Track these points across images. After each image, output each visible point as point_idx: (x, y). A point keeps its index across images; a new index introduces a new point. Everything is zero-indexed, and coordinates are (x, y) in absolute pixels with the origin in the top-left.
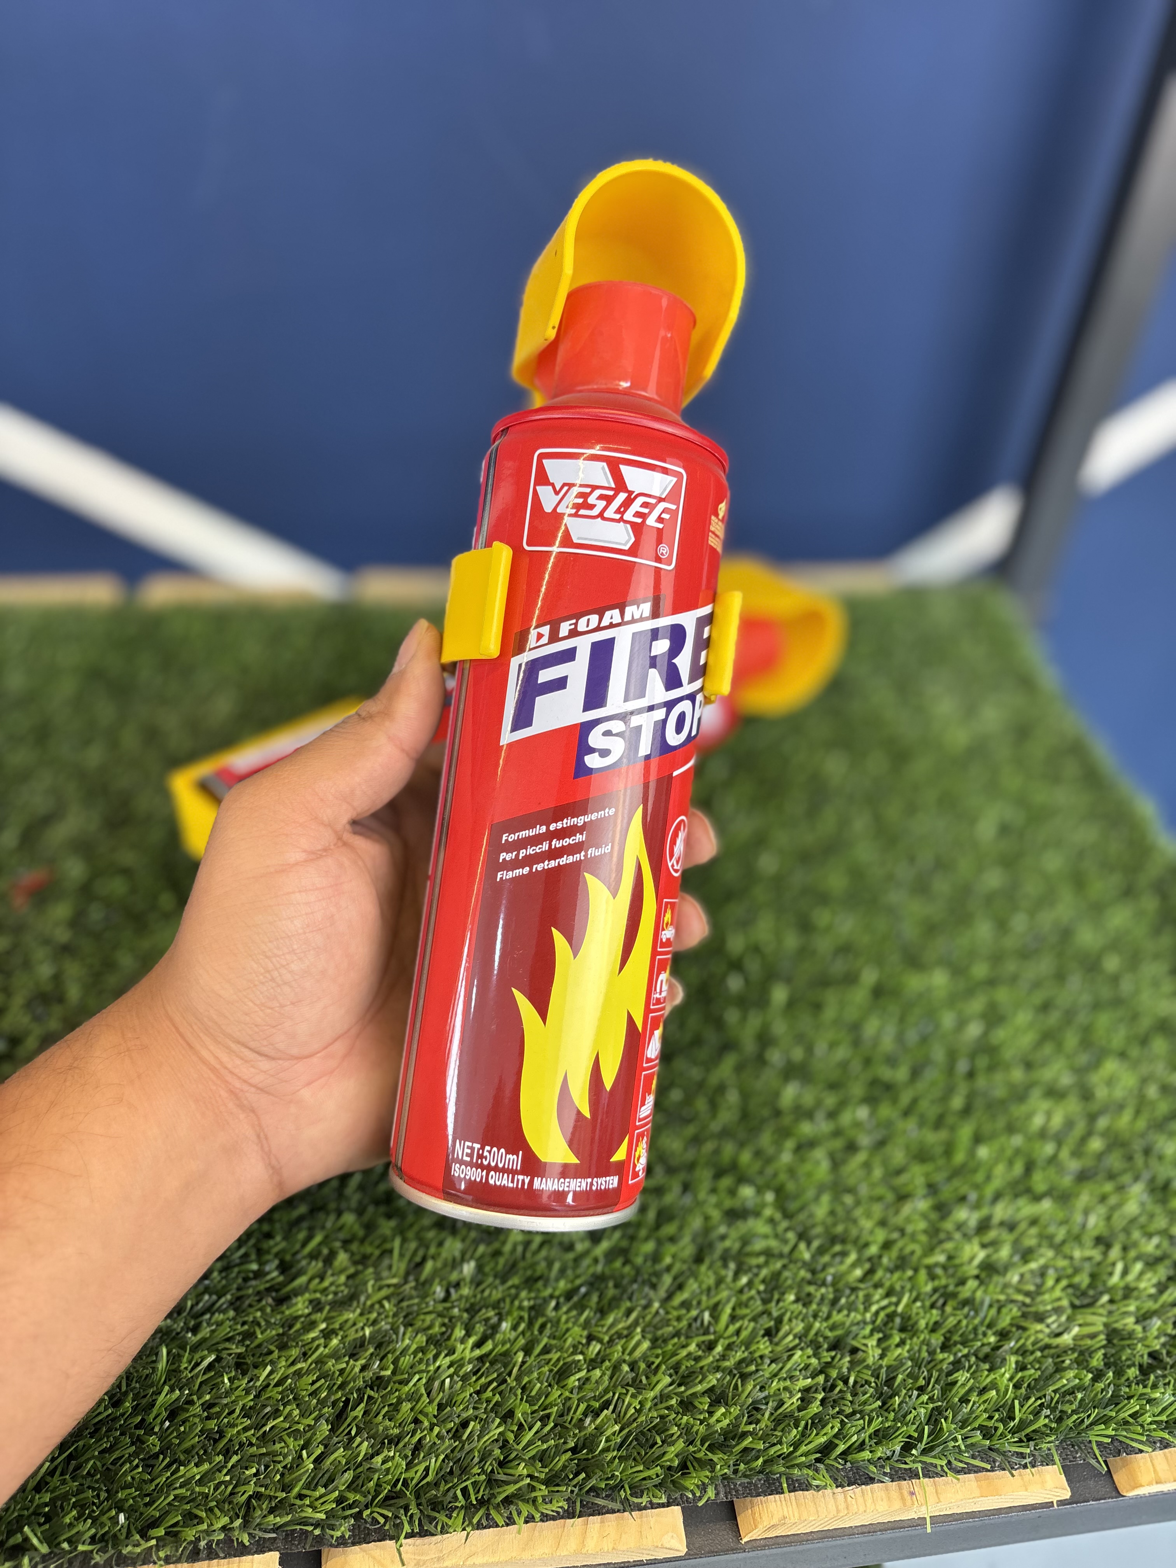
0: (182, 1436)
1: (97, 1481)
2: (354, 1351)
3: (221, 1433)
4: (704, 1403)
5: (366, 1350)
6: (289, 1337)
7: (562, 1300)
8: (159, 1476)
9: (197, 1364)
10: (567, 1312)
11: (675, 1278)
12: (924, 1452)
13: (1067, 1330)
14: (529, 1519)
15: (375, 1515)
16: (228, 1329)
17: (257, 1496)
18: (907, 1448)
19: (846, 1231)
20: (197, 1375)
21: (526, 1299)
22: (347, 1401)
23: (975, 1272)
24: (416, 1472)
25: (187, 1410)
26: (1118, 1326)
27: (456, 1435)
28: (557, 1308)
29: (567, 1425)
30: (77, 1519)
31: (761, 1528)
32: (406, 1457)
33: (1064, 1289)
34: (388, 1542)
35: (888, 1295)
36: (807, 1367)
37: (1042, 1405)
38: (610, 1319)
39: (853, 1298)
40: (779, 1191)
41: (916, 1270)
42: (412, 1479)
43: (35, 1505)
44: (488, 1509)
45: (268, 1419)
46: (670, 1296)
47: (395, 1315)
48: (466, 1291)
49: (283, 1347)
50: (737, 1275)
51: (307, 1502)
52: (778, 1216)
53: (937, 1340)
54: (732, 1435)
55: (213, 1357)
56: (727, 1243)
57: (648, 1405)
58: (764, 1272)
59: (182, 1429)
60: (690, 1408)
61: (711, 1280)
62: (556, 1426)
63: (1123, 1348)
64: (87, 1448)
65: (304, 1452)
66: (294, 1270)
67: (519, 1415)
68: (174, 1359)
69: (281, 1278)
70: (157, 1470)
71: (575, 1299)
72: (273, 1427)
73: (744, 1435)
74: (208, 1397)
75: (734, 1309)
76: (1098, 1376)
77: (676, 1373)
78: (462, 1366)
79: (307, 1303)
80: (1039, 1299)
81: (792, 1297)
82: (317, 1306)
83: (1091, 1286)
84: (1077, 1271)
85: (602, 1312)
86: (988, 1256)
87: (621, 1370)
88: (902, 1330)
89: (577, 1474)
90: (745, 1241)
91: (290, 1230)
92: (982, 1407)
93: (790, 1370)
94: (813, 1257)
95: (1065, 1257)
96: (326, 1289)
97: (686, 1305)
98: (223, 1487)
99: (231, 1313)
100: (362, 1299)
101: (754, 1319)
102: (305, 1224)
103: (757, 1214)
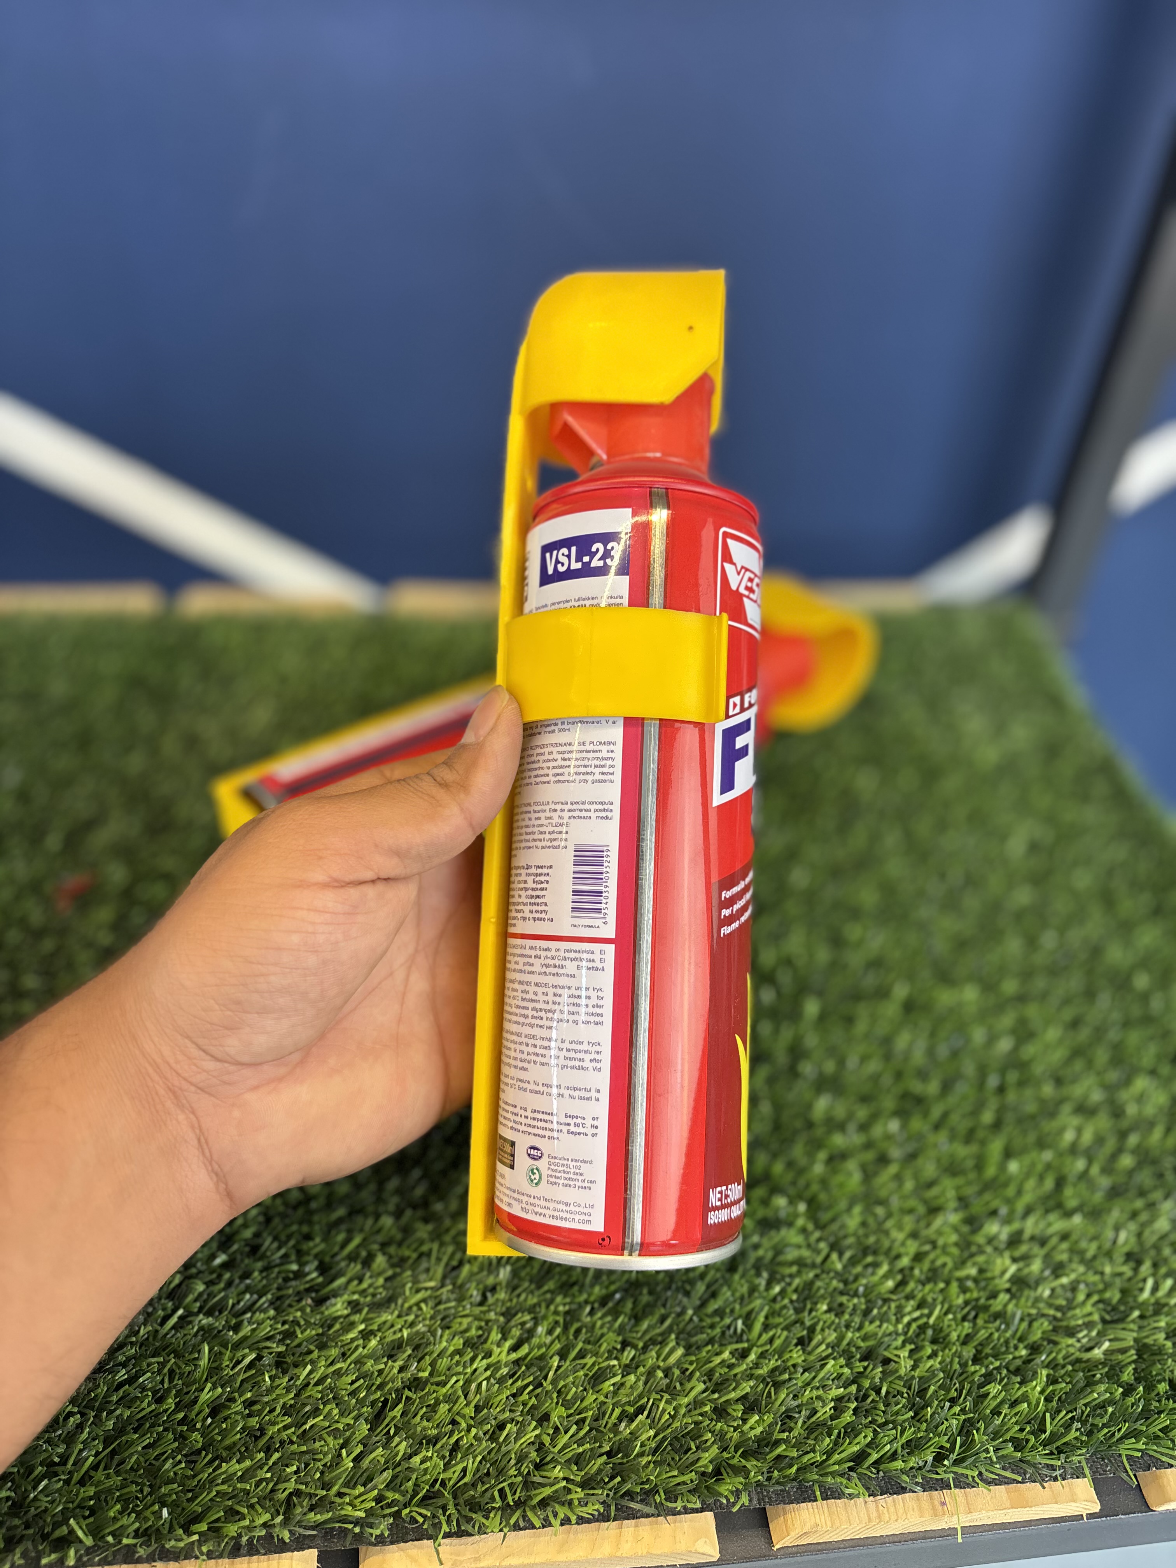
0: (224, 1433)
1: (140, 1476)
2: (392, 1351)
3: (262, 1430)
4: (738, 1410)
5: (404, 1352)
6: (328, 1337)
7: (596, 1305)
8: (202, 1471)
9: (238, 1362)
10: (601, 1318)
11: (708, 1286)
12: (956, 1463)
13: (1098, 1344)
14: (566, 1521)
15: (414, 1514)
16: (269, 1329)
17: (297, 1493)
18: (939, 1458)
19: (878, 1241)
20: (238, 1373)
21: (561, 1304)
22: (385, 1402)
23: (1007, 1286)
24: (454, 1473)
25: (229, 1408)
26: (1149, 1341)
27: (493, 1438)
28: (592, 1313)
29: (602, 1429)
30: (121, 1513)
31: (793, 1534)
32: (443, 1457)
33: (1094, 1304)
34: (425, 1541)
35: (919, 1307)
36: (840, 1376)
37: (1073, 1418)
38: (645, 1325)
39: (885, 1308)
40: (812, 1202)
41: (948, 1283)
42: (450, 1479)
43: (80, 1498)
44: (524, 1511)
45: (308, 1418)
46: (703, 1304)
47: (432, 1318)
48: (502, 1295)
49: (322, 1347)
50: (769, 1285)
51: (347, 1500)
52: (810, 1227)
53: (969, 1352)
54: (765, 1442)
55: (254, 1356)
56: (761, 1252)
57: (683, 1411)
58: (797, 1281)
59: (224, 1426)
60: (724, 1415)
61: (744, 1289)
62: (591, 1430)
63: (1154, 1363)
64: (130, 1444)
65: (344, 1451)
66: (333, 1272)
67: (554, 1418)
68: (215, 1357)
69: (320, 1279)
70: (199, 1466)
71: (610, 1304)
72: (312, 1427)
73: (777, 1443)
74: (249, 1395)
75: (766, 1318)
76: (1129, 1390)
77: (710, 1380)
78: (498, 1369)
79: (345, 1304)
80: (1070, 1314)
81: (825, 1307)
82: (355, 1307)
83: (1121, 1301)
84: (1107, 1286)
85: (637, 1318)
86: (1019, 1270)
87: (655, 1376)
88: (934, 1341)
89: (612, 1478)
90: (778, 1251)
91: (329, 1232)
92: (1014, 1420)
93: (822, 1379)
94: (845, 1267)
95: (1096, 1273)
96: (364, 1291)
97: (720, 1313)
98: (264, 1484)
99: (272, 1313)
100: (400, 1301)
101: (787, 1328)
102: (343, 1227)
103: (790, 1224)
